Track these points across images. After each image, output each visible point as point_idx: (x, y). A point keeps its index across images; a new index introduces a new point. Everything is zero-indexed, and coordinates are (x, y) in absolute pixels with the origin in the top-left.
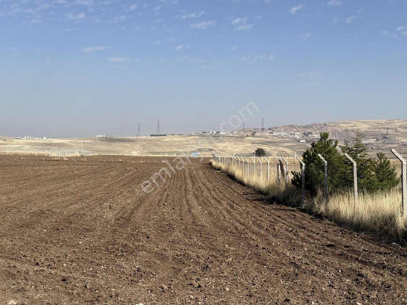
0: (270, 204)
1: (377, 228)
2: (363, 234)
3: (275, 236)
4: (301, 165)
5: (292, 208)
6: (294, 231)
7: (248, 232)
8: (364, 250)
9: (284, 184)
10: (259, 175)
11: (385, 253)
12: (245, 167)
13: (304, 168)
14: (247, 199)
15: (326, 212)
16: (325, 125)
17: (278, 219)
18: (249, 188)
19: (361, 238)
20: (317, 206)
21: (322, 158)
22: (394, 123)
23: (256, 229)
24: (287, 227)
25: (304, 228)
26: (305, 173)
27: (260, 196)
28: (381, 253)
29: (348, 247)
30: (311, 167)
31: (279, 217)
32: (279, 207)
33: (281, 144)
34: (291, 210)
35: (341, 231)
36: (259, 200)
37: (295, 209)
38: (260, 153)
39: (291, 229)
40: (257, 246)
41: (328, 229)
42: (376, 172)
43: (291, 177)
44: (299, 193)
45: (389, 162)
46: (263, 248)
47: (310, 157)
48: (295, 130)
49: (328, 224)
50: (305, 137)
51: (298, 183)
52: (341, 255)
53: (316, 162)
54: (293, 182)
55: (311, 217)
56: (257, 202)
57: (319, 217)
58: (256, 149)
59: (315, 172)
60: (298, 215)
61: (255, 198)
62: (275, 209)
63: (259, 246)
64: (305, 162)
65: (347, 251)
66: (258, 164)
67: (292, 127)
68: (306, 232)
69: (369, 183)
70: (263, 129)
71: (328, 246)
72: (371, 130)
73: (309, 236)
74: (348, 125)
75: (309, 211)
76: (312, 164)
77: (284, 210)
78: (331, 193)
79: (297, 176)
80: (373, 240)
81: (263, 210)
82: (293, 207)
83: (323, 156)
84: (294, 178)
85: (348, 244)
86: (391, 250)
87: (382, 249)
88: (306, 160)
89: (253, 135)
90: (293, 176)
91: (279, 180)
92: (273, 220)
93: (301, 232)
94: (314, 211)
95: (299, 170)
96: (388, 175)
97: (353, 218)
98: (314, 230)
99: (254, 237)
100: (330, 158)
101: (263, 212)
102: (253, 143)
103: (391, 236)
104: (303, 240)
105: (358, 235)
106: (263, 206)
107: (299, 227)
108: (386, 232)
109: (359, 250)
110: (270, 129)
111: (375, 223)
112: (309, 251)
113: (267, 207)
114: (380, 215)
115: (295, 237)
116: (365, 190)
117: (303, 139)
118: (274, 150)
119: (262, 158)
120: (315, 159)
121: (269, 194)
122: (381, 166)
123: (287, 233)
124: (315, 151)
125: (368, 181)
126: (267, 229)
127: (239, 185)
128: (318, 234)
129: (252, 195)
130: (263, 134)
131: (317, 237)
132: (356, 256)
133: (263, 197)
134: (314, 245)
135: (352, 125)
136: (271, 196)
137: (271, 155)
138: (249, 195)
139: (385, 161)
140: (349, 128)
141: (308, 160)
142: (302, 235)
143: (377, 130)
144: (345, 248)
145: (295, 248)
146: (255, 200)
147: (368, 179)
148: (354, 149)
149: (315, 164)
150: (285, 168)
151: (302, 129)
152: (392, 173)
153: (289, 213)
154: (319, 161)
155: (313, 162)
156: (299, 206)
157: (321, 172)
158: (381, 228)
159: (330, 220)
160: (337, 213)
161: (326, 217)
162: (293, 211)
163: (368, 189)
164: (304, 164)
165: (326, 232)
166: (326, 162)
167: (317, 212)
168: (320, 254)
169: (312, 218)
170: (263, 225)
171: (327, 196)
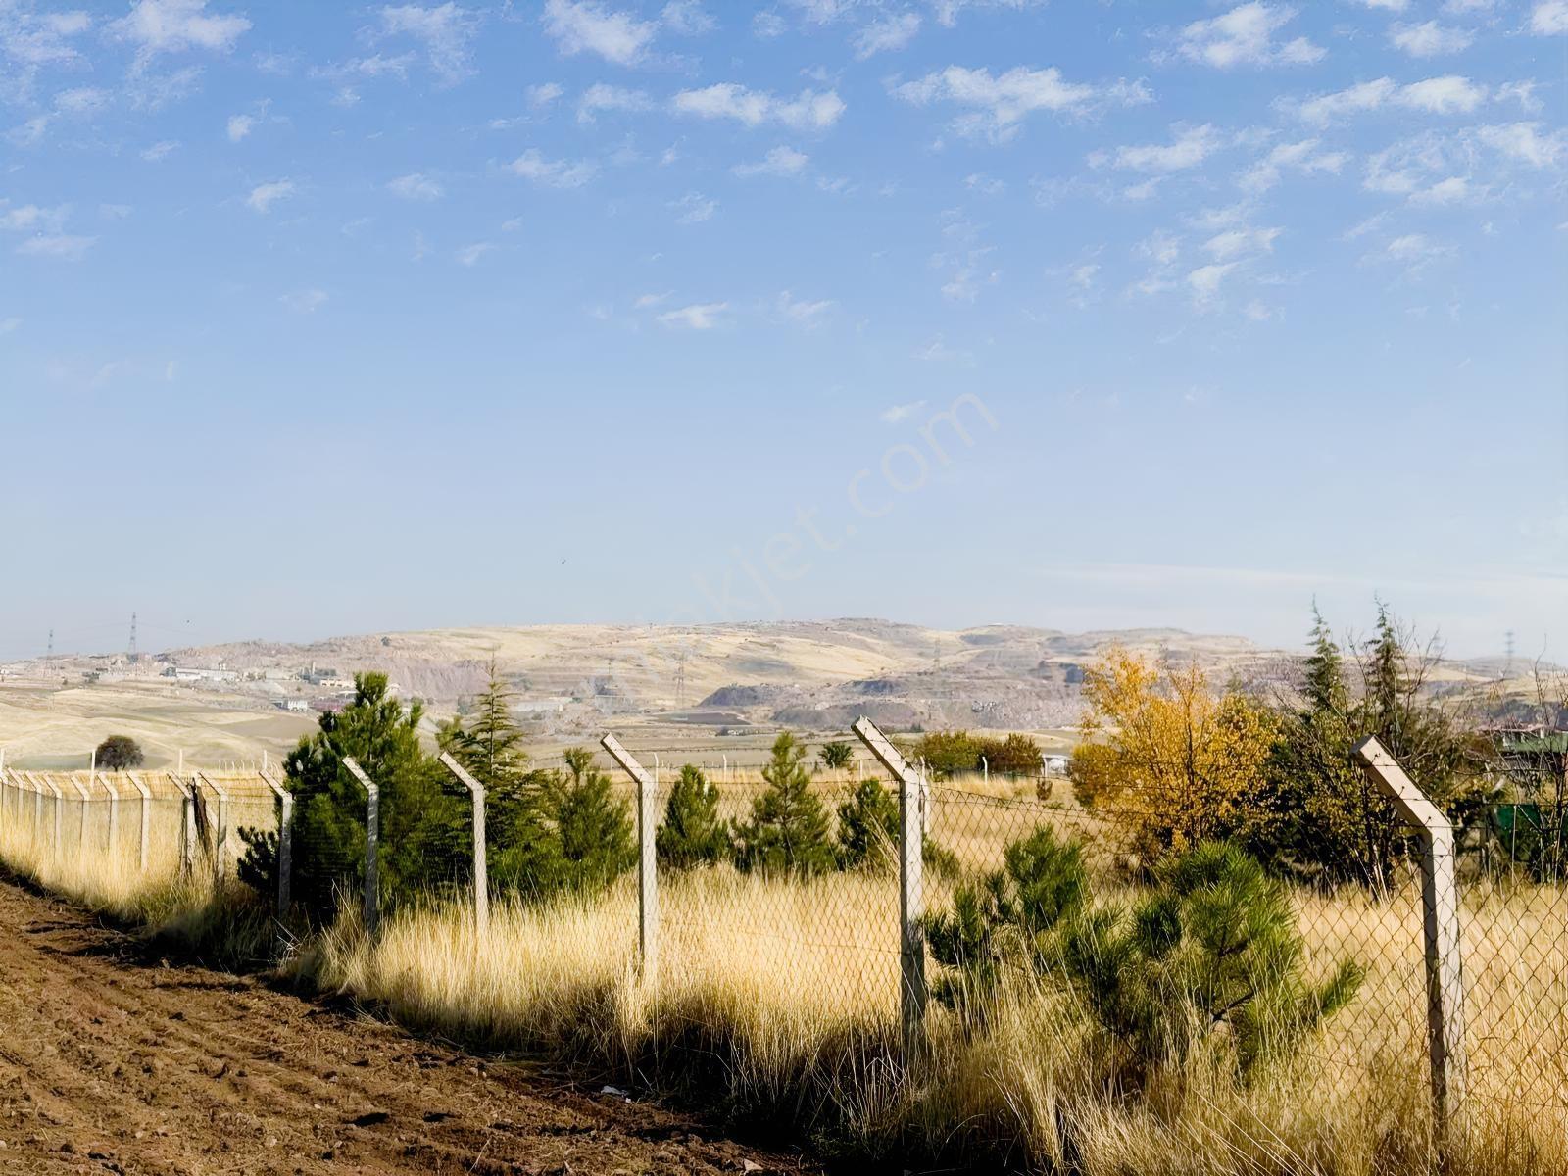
0: (144, 965)
1: (552, 1033)
2: (499, 1065)
3: (150, 1099)
4: (279, 800)
5: (233, 978)
6: (233, 1074)
7: (31, 1092)
8: (498, 1126)
9: (209, 881)
10: (104, 847)
11: (574, 1130)
12: (44, 815)
13: (287, 813)
14: (47, 950)
15: (370, 984)
16: (386, 642)
17: (173, 1026)
18: (58, 901)
19: (492, 1077)
20: (335, 963)
21: (359, 773)
22: (633, 637)
23: (70, 1074)
24: (206, 1059)
25: (276, 1056)
26: (293, 832)
27: (106, 933)
28: (557, 1132)
29: (438, 1117)
30: (316, 810)
31: (179, 1016)
32: (180, 975)
33: (208, 718)
34: (228, 987)
35: (420, 1057)
36: (94, 951)
37: (246, 980)
38: (116, 754)
39: (219, 1064)
40: (67, 1148)
41: (370, 1055)
42: (563, 821)
43: (236, 849)
44: (266, 914)
45: (605, 783)
46: (93, 1156)
47: (313, 769)
48: (266, 660)
49: (375, 1034)
50: (308, 689)
51: (264, 875)
52: (409, 1153)
53: (337, 787)
54: (246, 870)
55: (308, 1007)
56: (90, 963)
57: (340, 1005)
58: (103, 740)
59: (333, 829)
60: (259, 1002)
61: (82, 945)
62: (165, 986)
63: (75, 1146)
64: (293, 791)
65: (437, 1135)
66: (103, 801)
67: (255, 648)
68: (281, 1070)
69: (531, 862)
70: (134, 658)
71: (364, 1121)
72: (554, 662)
73: (292, 1088)
74: (472, 642)
75: (304, 985)
76: (320, 797)
77: (202, 986)
78: (389, 911)
79: (260, 846)
80: (535, 1084)
81: (110, 993)
82: (240, 973)
83: (363, 766)
84: (248, 854)
85: (441, 1109)
86: (596, 1114)
87: (566, 1116)
88: (298, 781)
89: (91, 681)
90: (245, 846)
91: (189, 866)
92: (149, 1034)
93: (259, 1073)
94: (323, 982)
95: (267, 824)
96: (604, 833)
97: (467, 1001)
98: (314, 1062)
99: (58, 1109)
100: (390, 772)
101: (109, 1003)
102: (91, 713)
103: (600, 1062)
104: (268, 1106)
105: (481, 1068)
106: (114, 975)
107: (258, 1053)
108: (584, 1048)
109: (477, 1125)
110: (164, 658)
111: (545, 1018)
112: (287, 1149)
113: (129, 979)
114: (563, 986)
115: (233, 1099)
116: (514, 891)
117: (297, 699)
118: (181, 743)
119: (122, 773)
120: (333, 777)
121: (143, 922)
122: (580, 798)
123: (203, 1083)
124: (335, 746)
125: (528, 855)
126: (117, 1073)
127: (17, 890)
128: (328, 1076)
129: (69, 933)
130: (132, 676)
131: (325, 1088)
132: (464, 1152)
133: (118, 936)
134: (307, 1125)
135: (486, 644)
136: (153, 933)
137: (165, 762)
138: (57, 934)
139: (591, 780)
140: (476, 656)
141: (306, 781)
142: (263, 1085)
143: (574, 664)
144: (427, 1126)
145: (231, 1142)
146: (79, 953)
147: (528, 847)
148: (481, 736)
149: (334, 797)
150: (212, 817)
151: (297, 658)
152: (616, 824)
153: (219, 997)
154: (347, 786)
155: (325, 789)
156: (264, 966)
157: (355, 825)
158: (566, 1035)
159: (382, 1017)
160: (407, 985)
161: (369, 1005)
162: (241, 988)
163: (525, 887)
164: (288, 799)
165: (364, 1064)
166: (373, 789)
167: (333, 988)
168: (329, 1156)
169: (312, 1014)
170: (102, 1057)
171: (373, 922)
